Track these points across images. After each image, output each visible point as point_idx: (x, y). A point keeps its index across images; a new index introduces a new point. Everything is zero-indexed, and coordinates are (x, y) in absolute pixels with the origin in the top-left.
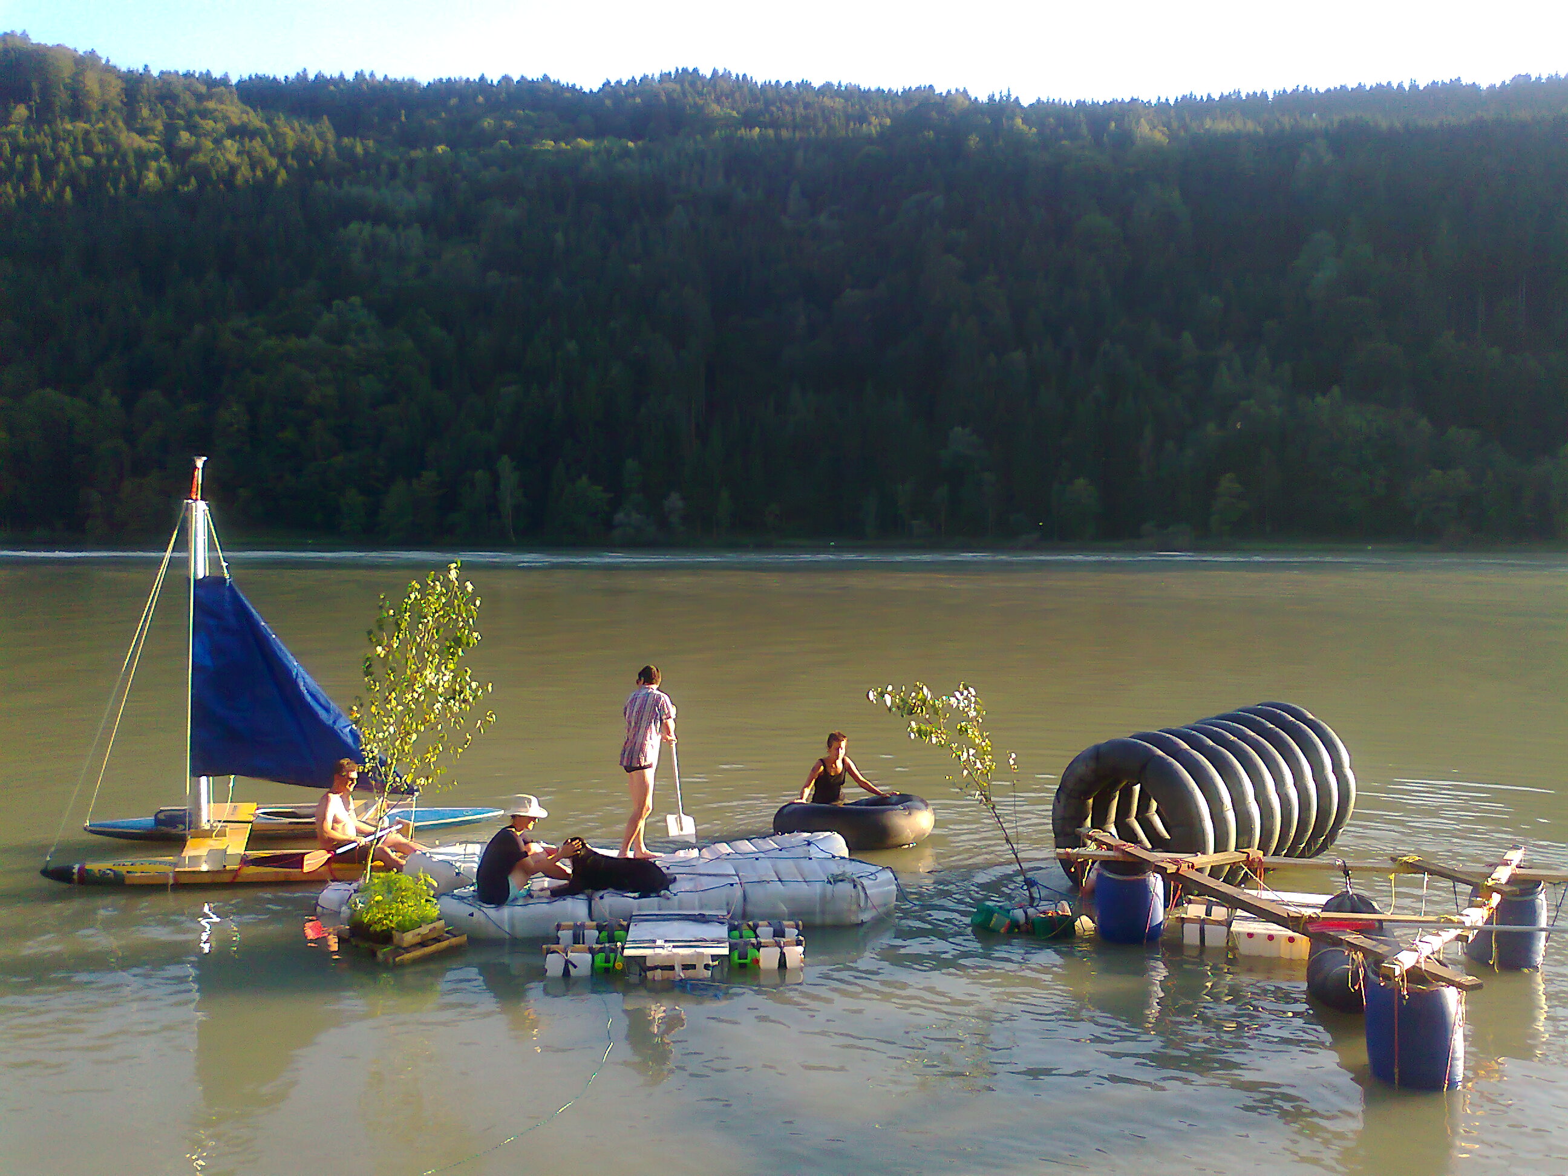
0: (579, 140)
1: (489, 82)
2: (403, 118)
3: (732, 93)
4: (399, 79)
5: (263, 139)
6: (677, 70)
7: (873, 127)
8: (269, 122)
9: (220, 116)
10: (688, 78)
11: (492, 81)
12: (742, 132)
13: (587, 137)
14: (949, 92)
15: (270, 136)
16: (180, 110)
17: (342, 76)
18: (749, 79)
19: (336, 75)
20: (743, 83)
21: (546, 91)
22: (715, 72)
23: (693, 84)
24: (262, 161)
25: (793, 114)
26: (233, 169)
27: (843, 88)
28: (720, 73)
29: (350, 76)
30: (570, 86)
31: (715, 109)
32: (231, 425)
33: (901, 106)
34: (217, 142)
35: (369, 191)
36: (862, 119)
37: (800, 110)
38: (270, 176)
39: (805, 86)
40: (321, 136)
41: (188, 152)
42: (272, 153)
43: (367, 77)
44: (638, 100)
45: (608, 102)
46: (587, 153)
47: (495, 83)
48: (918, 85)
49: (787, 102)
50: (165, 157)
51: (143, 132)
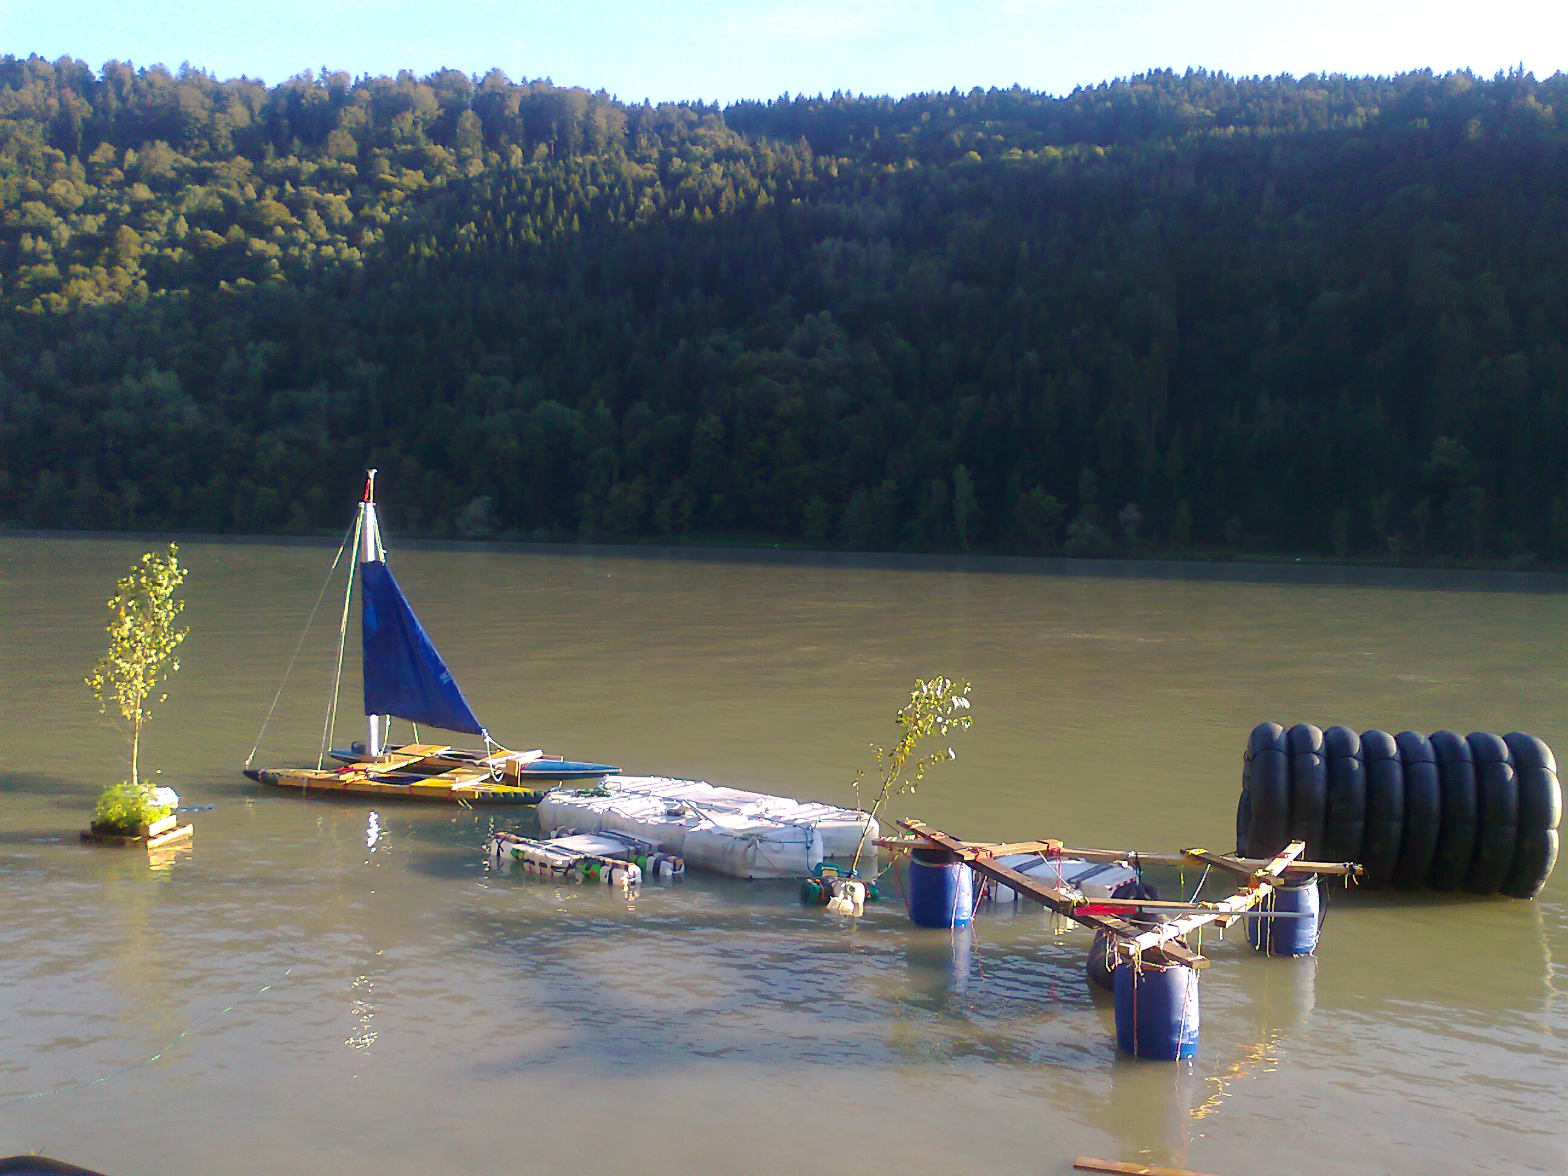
0: (1047, 147)
1: (960, 94)
2: (876, 136)
3: (1207, 91)
4: (874, 96)
5: (747, 161)
6: (1150, 70)
7: (1358, 118)
8: (752, 144)
9: (708, 140)
10: (1160, 78)
11: (963, 94)
12: (1217, 131)
13: (1056, 144)
14: (1448, 74)
15: (752, 158)
16: (674, 139)
17: (820, 97)
18: (1225, 76)
19: (815, 96)
20: (1219, 81)
21: (1016, 101)
22: (1189, 71)
23: (1166, 85)
24: (744, 182)
25: (1271, 109)
26: (719, 192)
27: (1327, 79)
28: (1195, 72)
29: (827, 96)
30: (1040, 93)
31: (1188, 108)
32: (708, 434)
33: (1392, 94)
34: (705, 166)
35: (843, 208)
36: (1347, 109)
37: (1279, 105)
38: (752, 197)
39: (1285, 78)
40: (799, 156)
41: (679, 178)
42: (754, 174)
43: (844, 96)
44: (1109, 104)
45: (1078, 108)
46: (1054, 162)
47: (966, 94)
48: (1412, 69)
49: (1265, 98)
50: (658, 182)
51: (641, 161)
